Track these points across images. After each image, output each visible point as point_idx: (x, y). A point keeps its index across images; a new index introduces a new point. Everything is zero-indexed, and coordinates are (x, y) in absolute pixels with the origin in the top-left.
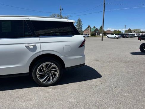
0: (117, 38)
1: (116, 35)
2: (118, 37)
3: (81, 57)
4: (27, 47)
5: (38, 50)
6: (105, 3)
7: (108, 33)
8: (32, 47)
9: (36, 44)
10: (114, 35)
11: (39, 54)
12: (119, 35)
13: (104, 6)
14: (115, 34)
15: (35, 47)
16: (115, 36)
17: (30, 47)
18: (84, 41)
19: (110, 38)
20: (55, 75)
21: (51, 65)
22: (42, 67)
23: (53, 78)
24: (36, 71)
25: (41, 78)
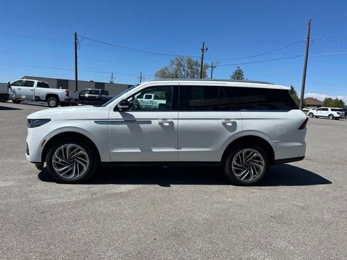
0: (337, 118)
1: (332, 110)
2: (338, 116)
3: (301, 144)
4: (224, 124)
5: (239, 129)
6: (308, 38)
7: (309, 106)
8: (230, 124)
9: (236, 121)
10: (327, 110)
11: (240, 135)
12: (340, 110)
13: (306, 44)
14: (329, 109)
15: (234, 124)
16: (330, 112)
17: (228, 124)
18: (307, 119)
19: (317, 117)
20: (258, 169)
21: (253, 154)
22: (241, 155)
23: (255, 174)
24: (231, 161)
25: (238, 172)
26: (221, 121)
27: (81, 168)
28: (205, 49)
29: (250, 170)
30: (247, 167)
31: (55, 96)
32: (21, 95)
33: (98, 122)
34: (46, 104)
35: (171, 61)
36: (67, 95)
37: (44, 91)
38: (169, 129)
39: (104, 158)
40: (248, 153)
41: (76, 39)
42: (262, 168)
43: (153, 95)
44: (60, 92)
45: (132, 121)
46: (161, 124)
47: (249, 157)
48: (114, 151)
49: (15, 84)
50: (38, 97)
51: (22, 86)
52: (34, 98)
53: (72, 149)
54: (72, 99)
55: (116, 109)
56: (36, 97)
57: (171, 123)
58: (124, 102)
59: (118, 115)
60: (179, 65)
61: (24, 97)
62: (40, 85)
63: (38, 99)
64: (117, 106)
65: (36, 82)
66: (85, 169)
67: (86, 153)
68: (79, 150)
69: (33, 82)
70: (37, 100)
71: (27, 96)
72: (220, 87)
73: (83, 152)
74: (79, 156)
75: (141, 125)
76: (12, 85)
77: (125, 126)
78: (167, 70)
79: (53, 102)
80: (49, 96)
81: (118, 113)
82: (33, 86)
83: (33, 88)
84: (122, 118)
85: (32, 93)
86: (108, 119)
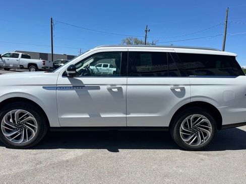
4: (173, 90)
5: (187, 95)
6: (227, 22)
8: (179, 90)
9: (186, 87)
11: (188, 101)
13: (225, 26)
15: (183, 90)
17: (176, 90)
20: (205, 134)
21: (201, 119)
22: (189, 120)
23: (202, 139)
24: (179, 126)
25: (186, 137)
26: (169, 87)
27: (30, 134)
28: (148, 30)
29: (198, 135)
30: (194, 132)
31: (35, 65)
32: (9, 64)
33: (46, 87)
36: (44, 64)
37: (27, 61)
38: (118, 95)
39: (53, 123)
40: (195, 119)
41: (52, 22)
42: (209, 134)
44: (39, 62)
45: (80, 87)
46: (110, 90)
47: (197, 123)
48: (62, 117)
49: (4, 56)
50: (22, 66)
51: (10, 57)
52: (19, 66)
53: (21, 114)
54: (47, 67)
55: (64, 75)
56: (20, 66)
57: (120, 89)
58: (72, 68)
59: (66, 81)
61: (11, 66)
62: (23, 56)
64: (65, 72)
65: (20, 54)
66: (34, 134)
67: (35, 119)
68: (28, 116)
69: (18, 55)
70: (21, 68)
71: (13, 65)
72: (169, 53)
73: (32, 118)
74: (28, 122)
75: (90, 91)
76: (3, 56)
77: (73, 92)
80: (30, 65)
81: (67, 78)
82: (18, 57)
83: (18, 59)
84: (70, 83)
85: (17, 62)
86: (57, 85)
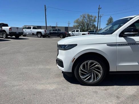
27: (97, 76)
28: (100, 8)
31: (40, 33)
34: (37, 36)
35: (81, 16)
36: (45, 32)
37: (36, 31)
41: (45, 8)
43: (79, 30)
44: (42, 31)
45: (133, 43)
49: (23, 28)
50: (33, 33)
51: (27, 29)
52: (31, 34)
53: (92, 64)
54: (47, 34)
56: (32, 33)
60: (84, 17)
61: (27, 34)
62: (34, 28)
63: (33, 34)
65: (32, 27)
68: (96, 64)
69: (31, 27)
71: (29, 33)
78: (79, 20)
79: (39, 35)
80: (38, 33)
81: (123, 38)
82: (31, 29)
83: (31, 30)
84: (126, 41)
85: (31, 32)
86: (116, 43)
